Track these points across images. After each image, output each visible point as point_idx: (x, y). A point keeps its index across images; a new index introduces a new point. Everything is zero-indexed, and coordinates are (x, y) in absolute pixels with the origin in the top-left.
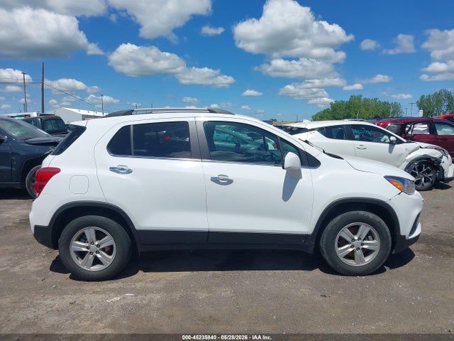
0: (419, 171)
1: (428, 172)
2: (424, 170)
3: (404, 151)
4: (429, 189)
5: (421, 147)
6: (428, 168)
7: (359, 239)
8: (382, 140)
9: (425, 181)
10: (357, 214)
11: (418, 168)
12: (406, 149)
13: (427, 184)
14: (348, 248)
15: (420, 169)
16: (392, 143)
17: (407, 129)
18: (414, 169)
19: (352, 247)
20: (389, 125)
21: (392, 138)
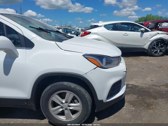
0: (157, 47)
1: (162, 47)
2: (160, 46)
3: (149, 36)
4: (162, 55)
5: (158, 34)
6: (162, 44)
7: (66, 102)
8: (139, 31)
9: (160, 52)
10: (62, 84)
11: (156, 45)
12: (150, 35)
13: (161, 53)
14: (59, 108)
15: (157, 45)
16: (142, 32)
17: (158, 25)
18: (154, 45)
19: (62, 107)
20: (150, 23)
21: (142, 29)
